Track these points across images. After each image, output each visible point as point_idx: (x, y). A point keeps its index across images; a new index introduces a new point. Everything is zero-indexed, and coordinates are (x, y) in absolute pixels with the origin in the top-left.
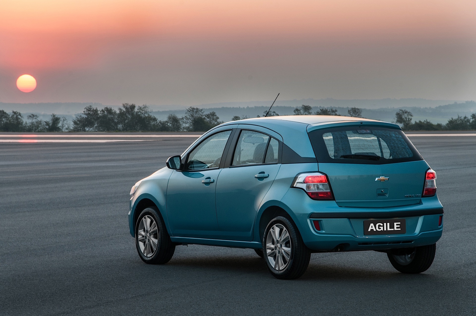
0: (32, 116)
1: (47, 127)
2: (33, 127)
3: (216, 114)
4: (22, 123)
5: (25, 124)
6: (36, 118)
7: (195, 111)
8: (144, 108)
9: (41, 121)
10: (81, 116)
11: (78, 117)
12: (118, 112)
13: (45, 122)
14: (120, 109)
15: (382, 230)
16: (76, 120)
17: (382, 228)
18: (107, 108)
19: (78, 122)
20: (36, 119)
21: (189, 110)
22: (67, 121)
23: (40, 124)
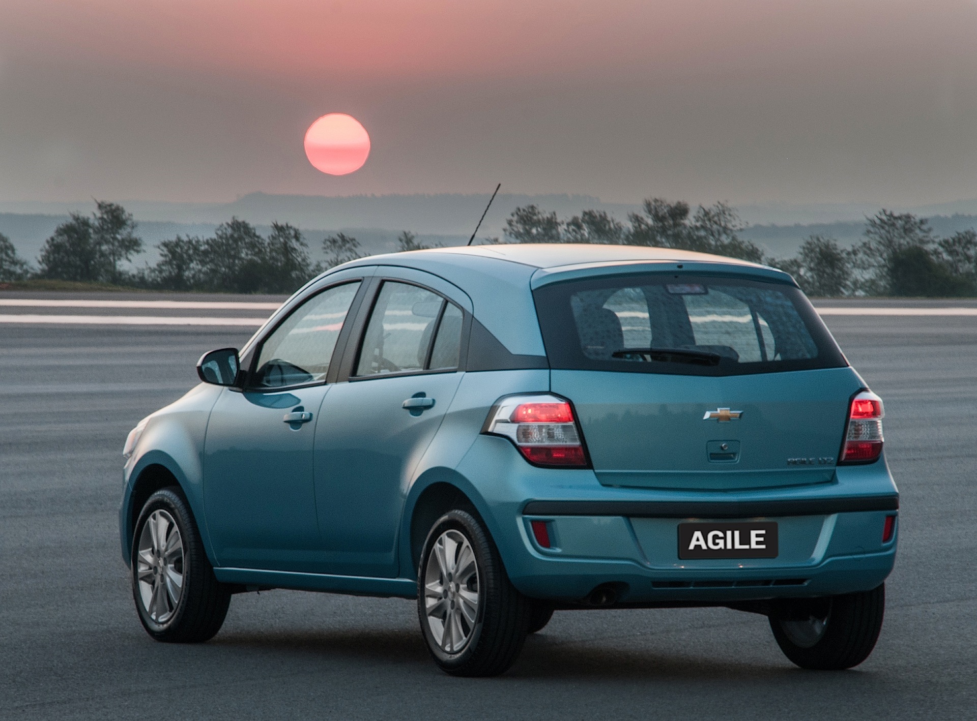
15: (721, 548)
17: (721, 542)
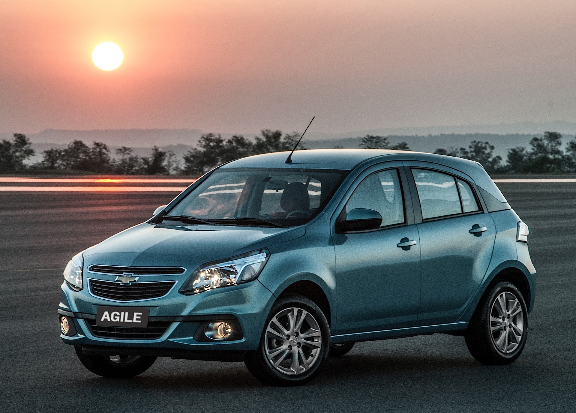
0: (123, 149)
1: (146, 167)
2: (124, 167)
3: (407, 146)
4: (109, 160)
5: (112, 163)
6: (130, 152)
7: (374, 140)
8: (294, 136)
9: (136, 158)
10: (196, 149)
11: (192, 151)
12: (254, 142)
13: (143, 159)
14: (258, 139)
16: (189, 156)
18: (235, 137)
19: (192, 159)
20: (129, 154)
21: (365, 140)
22: (176, 157)
23: (136, 161)
